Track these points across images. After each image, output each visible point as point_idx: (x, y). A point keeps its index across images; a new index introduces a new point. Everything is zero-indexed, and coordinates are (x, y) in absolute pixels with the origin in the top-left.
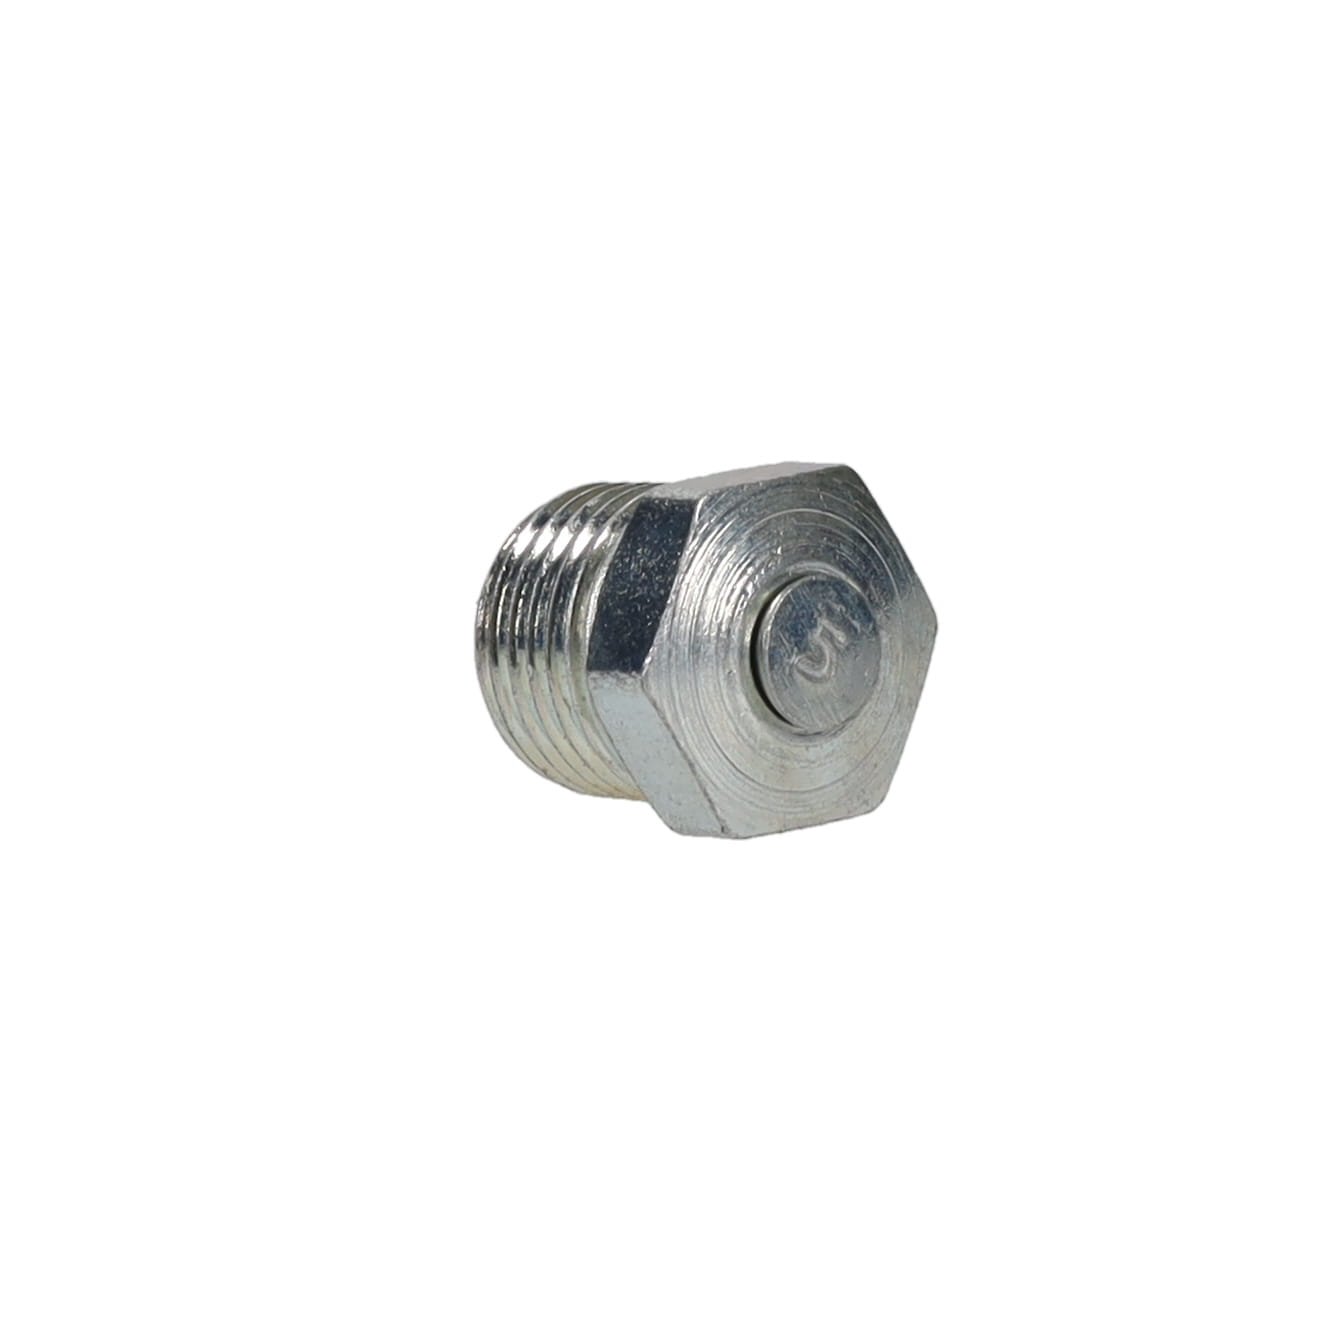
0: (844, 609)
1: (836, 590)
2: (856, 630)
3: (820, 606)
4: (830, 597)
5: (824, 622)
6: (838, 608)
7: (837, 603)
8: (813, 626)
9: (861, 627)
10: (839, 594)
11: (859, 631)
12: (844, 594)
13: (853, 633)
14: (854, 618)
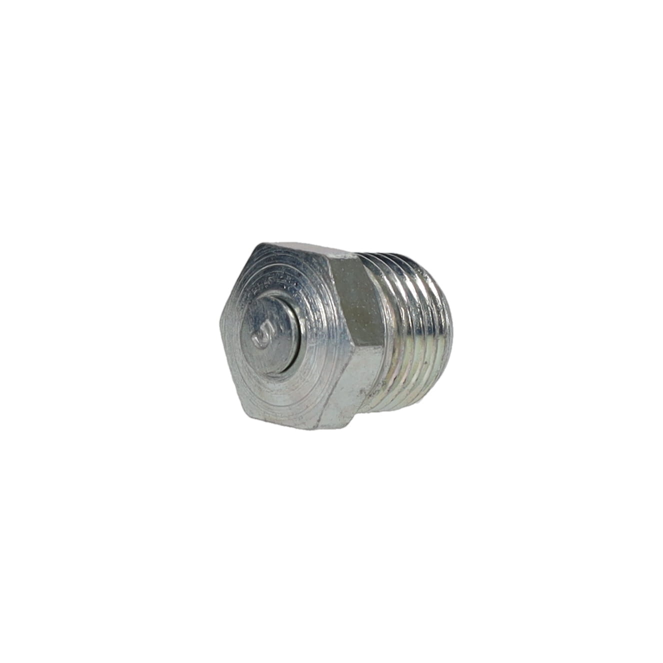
0: (278, 318)
1: (277, 307)
2: (281, 331)
3: (268, 312)
4: (274, 310)
5: (268, 321)
6: (275, 316)
7: (276, 314)
8: (264, 321)
9: (284, 330)
10: (278, 310)
11: (283, 331)
12: (280, 311)
13: (280, 331)
14: (282, 325)
